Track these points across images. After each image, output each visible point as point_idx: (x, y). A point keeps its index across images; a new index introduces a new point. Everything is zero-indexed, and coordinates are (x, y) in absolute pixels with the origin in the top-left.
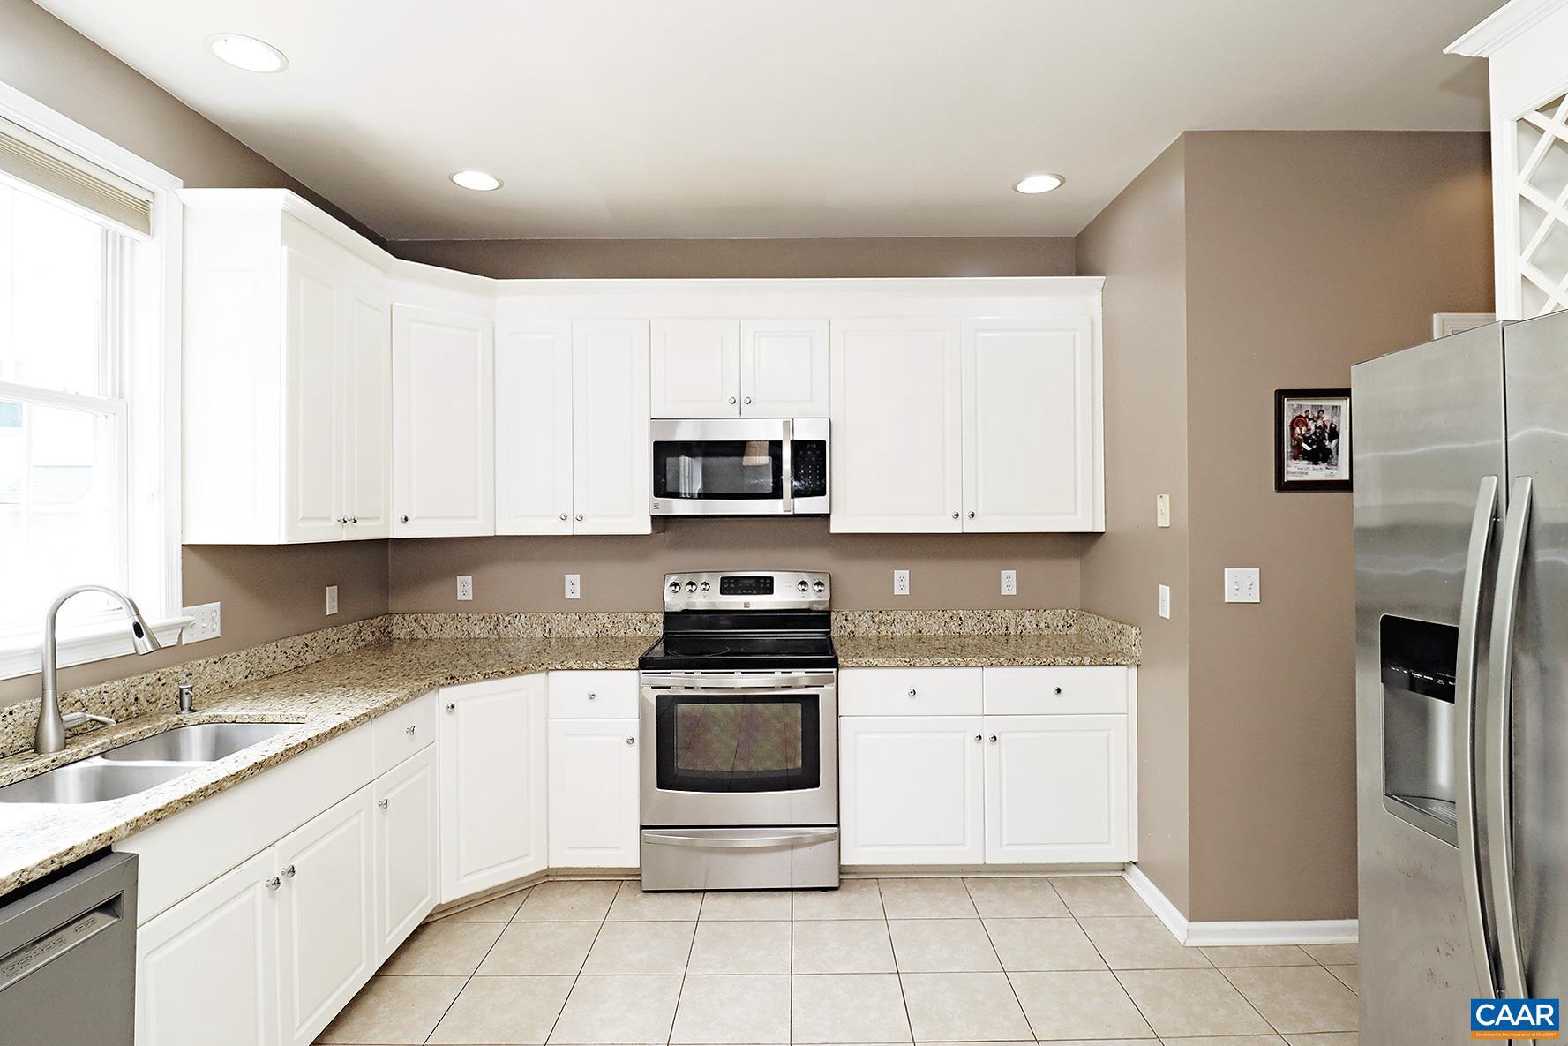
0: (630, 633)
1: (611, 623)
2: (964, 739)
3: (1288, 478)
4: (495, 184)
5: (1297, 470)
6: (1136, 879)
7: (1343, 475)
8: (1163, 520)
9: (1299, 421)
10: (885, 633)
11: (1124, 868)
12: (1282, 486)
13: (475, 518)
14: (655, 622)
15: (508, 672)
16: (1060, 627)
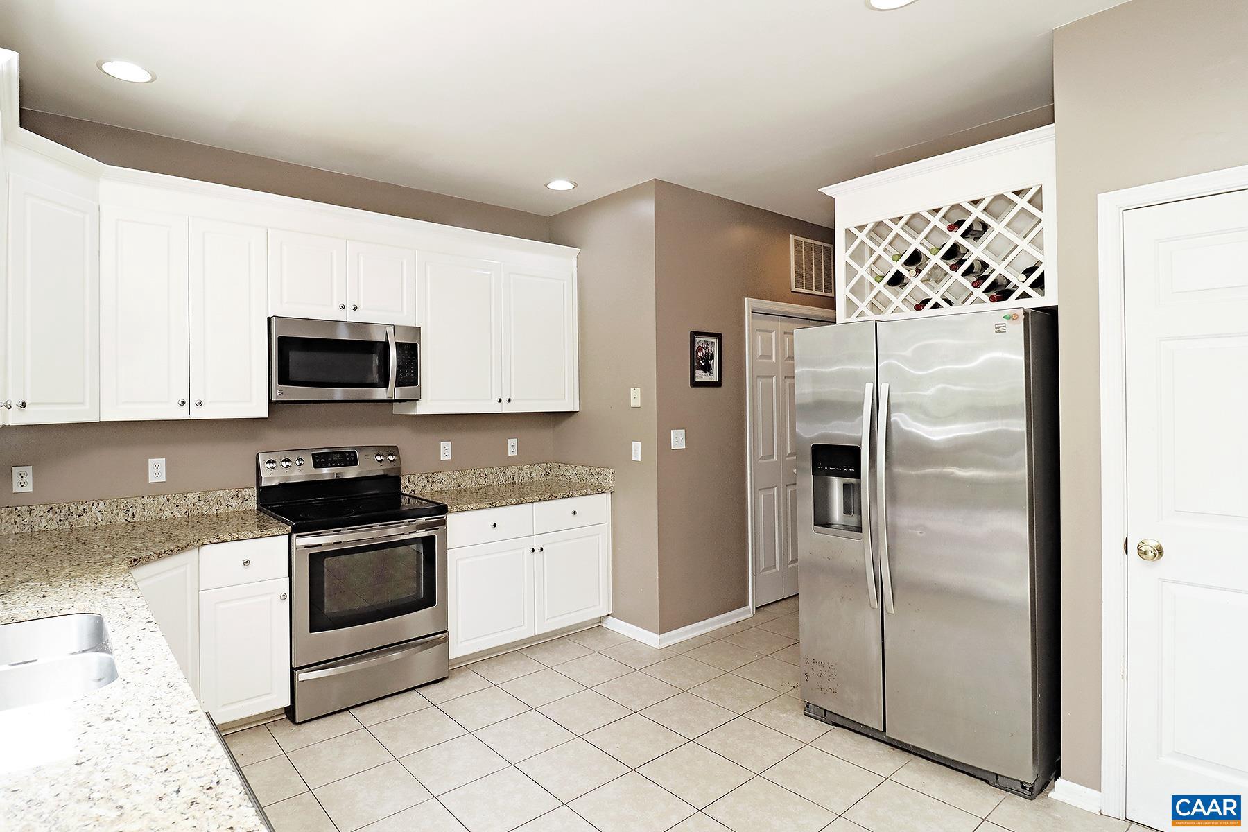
0: (222, 509)
1: (202, 502)
2: (523, 553)
3: (696, 380)
4: (149, 78)
5: (701, 376)
6: (612, 624)
7: (716, 379)
8: (635, 402)
9: (700, 349)
10: (436, 490)
11: (601, 620)
12: (695, 384)
13: (82, 403)
14: (246, 497)
15: (176, 550)
16: (543, 475)
